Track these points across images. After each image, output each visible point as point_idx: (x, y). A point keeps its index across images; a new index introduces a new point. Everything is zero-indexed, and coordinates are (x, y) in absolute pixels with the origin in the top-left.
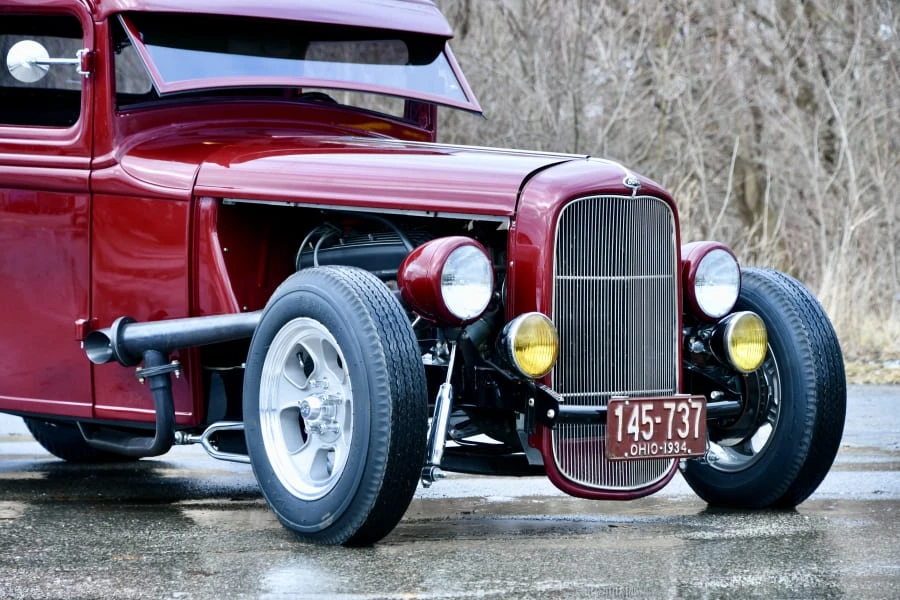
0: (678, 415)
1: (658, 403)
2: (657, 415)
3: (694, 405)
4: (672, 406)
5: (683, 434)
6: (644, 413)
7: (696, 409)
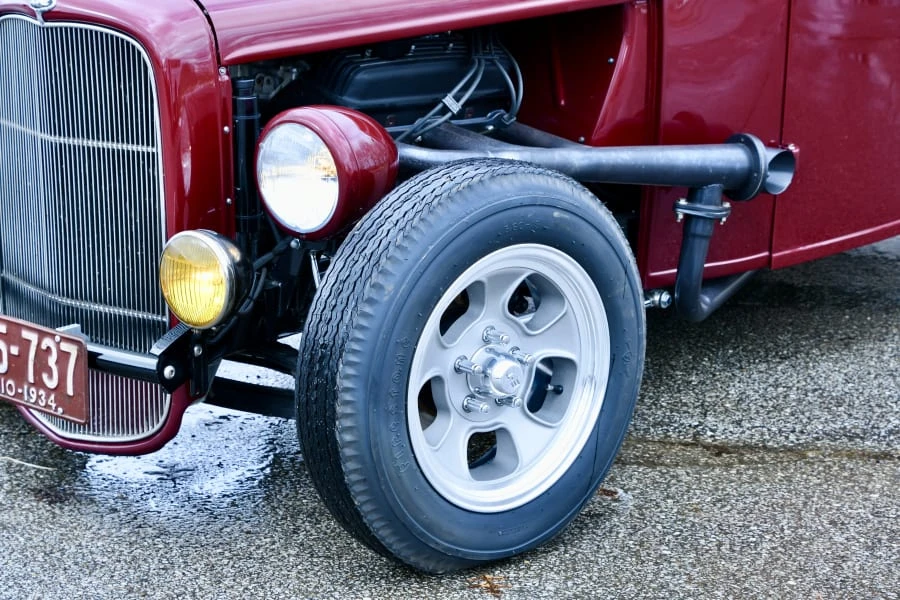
0: (42, 354)
1: (14, 328)
2: (14, 344)
3: (65, 347)
4: (33, 337)
5: (52, 384)
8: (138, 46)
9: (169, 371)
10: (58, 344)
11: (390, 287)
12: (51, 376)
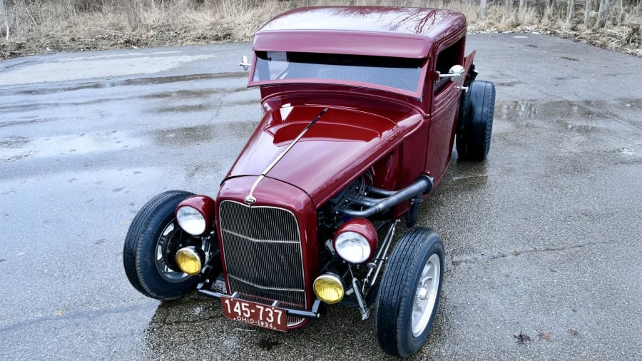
6: (243, 307)
7: (278, 313)
8: (290, 212)
9: (318, 315)
10: (273, 311)
11: (409, 291)
12: (270, 318)
